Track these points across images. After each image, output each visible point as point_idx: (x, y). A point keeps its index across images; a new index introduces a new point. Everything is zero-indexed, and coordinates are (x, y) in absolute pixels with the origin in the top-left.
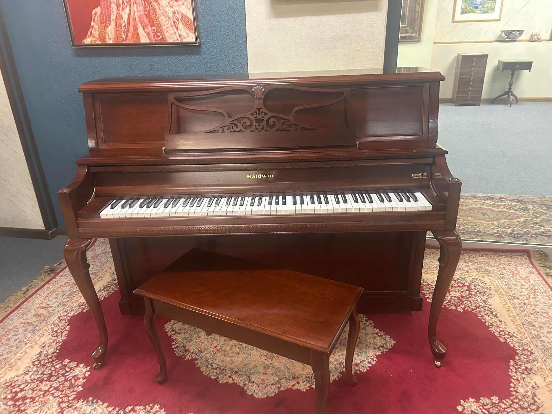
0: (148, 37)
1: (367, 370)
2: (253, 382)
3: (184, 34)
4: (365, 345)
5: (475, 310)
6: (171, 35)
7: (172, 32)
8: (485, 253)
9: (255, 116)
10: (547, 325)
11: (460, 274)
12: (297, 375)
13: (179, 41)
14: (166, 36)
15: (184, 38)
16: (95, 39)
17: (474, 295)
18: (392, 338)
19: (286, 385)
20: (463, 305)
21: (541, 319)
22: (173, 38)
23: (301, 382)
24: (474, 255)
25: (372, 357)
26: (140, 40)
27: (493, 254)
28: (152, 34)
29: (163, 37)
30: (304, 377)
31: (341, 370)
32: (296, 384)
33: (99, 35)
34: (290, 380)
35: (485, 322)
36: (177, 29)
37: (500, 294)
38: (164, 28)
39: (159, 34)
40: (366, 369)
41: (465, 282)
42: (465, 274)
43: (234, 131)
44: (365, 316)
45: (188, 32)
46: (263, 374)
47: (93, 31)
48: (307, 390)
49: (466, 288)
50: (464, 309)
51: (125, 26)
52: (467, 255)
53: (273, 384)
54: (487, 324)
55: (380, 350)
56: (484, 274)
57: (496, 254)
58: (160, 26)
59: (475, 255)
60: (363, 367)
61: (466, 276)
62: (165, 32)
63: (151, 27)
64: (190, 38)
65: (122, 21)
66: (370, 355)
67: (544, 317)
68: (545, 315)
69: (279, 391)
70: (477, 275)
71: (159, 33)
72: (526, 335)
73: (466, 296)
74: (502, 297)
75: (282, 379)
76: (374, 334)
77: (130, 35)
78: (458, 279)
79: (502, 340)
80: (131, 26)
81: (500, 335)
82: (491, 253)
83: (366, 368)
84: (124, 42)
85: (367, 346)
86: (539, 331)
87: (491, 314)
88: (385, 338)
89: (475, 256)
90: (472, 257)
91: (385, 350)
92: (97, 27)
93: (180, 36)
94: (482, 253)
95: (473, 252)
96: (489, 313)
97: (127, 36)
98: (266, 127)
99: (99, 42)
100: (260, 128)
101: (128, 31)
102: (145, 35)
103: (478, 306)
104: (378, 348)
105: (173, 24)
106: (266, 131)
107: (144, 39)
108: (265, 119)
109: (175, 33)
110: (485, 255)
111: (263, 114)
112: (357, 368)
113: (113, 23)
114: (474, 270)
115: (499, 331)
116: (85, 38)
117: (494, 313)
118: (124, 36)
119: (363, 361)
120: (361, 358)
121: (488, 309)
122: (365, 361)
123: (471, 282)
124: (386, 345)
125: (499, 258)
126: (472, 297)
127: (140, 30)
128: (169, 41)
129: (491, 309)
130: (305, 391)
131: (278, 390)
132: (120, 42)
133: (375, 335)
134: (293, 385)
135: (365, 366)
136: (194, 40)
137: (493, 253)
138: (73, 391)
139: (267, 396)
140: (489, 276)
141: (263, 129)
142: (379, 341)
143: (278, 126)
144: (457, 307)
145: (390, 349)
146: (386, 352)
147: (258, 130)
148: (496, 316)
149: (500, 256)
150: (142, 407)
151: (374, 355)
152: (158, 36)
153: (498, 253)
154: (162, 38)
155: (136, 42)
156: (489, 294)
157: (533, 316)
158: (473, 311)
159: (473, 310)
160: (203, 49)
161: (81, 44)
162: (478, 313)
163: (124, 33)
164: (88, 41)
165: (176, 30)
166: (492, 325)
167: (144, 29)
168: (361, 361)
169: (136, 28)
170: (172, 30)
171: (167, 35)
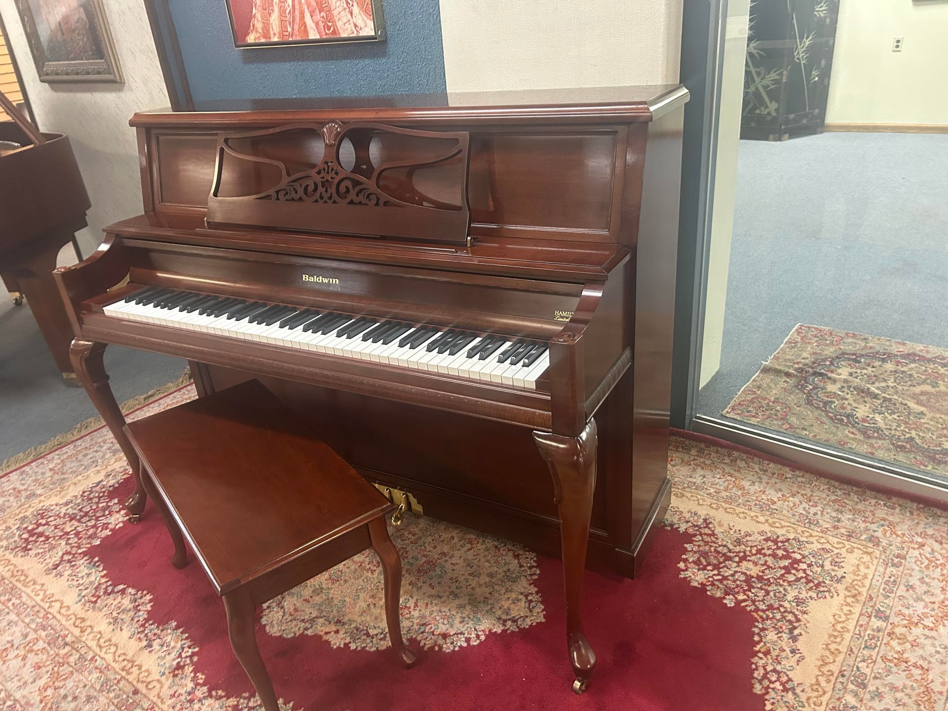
0: (318, 29)
1: (454, 650)
2: (282, 607)
3: (360, 23)
4: (489, 607)
5: (760, 613)
6: (345, 24)
7: (345, 20)
8: (901, 501)
9: (321, 175)
10: (899, 695)
11: (802, 531)
12: (346, 619)
13: (355, 35)
14: (339, 28)
15: (361, 29)
16: (258, 35)
17: (789, 582)
18: (544, 612)
19: (320, 628)
20: (745, 594)
21: (898, 678)
22: (347, 29)
23: (341, 632)
24: (873, 501)
25: (480, 633)
26: (307, 35)
27: (918, 509)
28: (321, 25)
29: (334, 30)
30: (353, 625)
31: (414, 636)
32: (333, 633)
33: (263, 29)
34: (330, 623)
35: (758, 643)
36: (351, 14)
37: (854, 596)
38: (335, 13)
39: (330, 24)
40: (452, 648)
41: (796, 550)
42: (814, 534)
43: (293, 199)
44: (535, 559)
45: (365, 18)
46: (305, 600)
47: (256, 22)
48: (339, 648)
49: (786, 563)
50: (738, 602)
51: (290, 11)
52: (856, 496)
53: (303, 621)
54: (757, 648)
55: (504, 625)
56: (859, 546)
57: (926, 510)
58: (330, 11)
59: (875, 501)
60: (452, 643)
61: (811, 539)
62: (337, 20)
63: (320, 12)
64: (368, 30)
65: (287, 6)
66: (482, 628)
67: (910, 676)
68: (916, 672)
69: (302, 635)
70: (838, 543)
71: (329, 22)
72: (825, 699)
73: (768, 579)
74: (848, 604)
75: (321, 617)
76: (522, 594)
77: (296, 27)
78: (788, 540)
79: (758, 689)
80: (297, 13)
81: (765, 676)
82: (915, 505)
83: (455, 647)
84: (290, 39)
85: (491, 611)
86: (865, 701)
87: (787, 631)
88: (534, 607)
89: (873, 504)
90: (867, 503)
91: (514, 628)
92: (259, 16)
93: (356, 26)
94: (894, 499)
95: (874, 493)
96: (785, 627)
97: (293, 29)
98: (335, 196)
99: (263, 40)
100: (326, 196)
101: (293, 21)
102: (313, 25)
103: (776, 605)
104: (505, 621)
105: (345, 5)
106: (335, 202)
107: (313, 35)
108: (336, 181)
109: (349, 21)
110: (900, 505)
111: (334, 172)
112: (440, 641)
113: (276, 9)
114: (843, 531)
115: (769, 668)
116: (247, 34)
117: (796, 632)
118: (290, 30)
119: (462, 633)
120: (461, 628)
121: (793, 619)
122: (464, 634)
123: (810, 554)
124: (524, 620)
125: (930, 519)
126: (781, 585)
127: (308, 19)
128: (344, 35)
129: (798, 620)
130: (335, 647)
131: (301, 631)
132: (286, 39)
133: (520, 597)
134: (327, 633)
135: (455, 643)
136: (373, 33)
137: (921, 506)
138: (89, 543)
139: (281, 636)
140: (866, 553)
141: (330, 198)
142: (519, 610)
143: (352, 195)
144: (727, 594)
145: (523, 630)
146: (512, 632)
147: (324, 200)
148: (794, 639)
149: (934, 516)
150: (133, 591)
151: (487, 630)
152: (329, 29)
153: (932, 509)
154: (334, 32)
155: (304, 38)
156: (826, 589)
157: (883, 665)
158: (754, 614)
159: (757, 610)
160: (391, 47)
161: (243, 43)
162: (760, 620)
163: (290, 24)
164: (251, 39)
165: (349, 16)
166: (767, 653)
167: (312, 16)
168: (459, 631)
169: (302, 14)
170: (345, 16)
171: (339, 24)
